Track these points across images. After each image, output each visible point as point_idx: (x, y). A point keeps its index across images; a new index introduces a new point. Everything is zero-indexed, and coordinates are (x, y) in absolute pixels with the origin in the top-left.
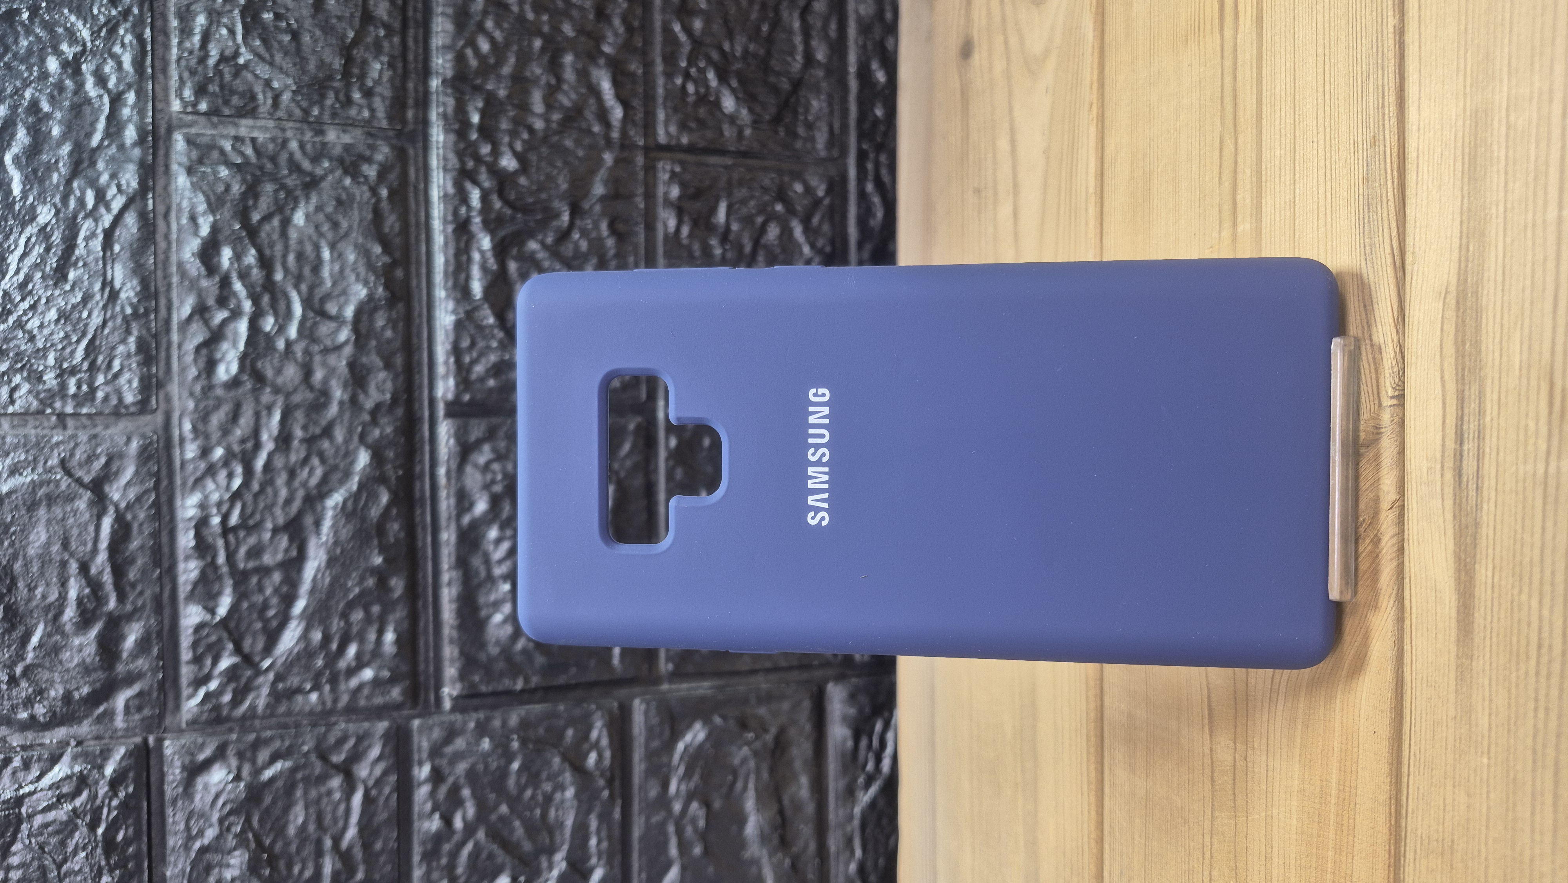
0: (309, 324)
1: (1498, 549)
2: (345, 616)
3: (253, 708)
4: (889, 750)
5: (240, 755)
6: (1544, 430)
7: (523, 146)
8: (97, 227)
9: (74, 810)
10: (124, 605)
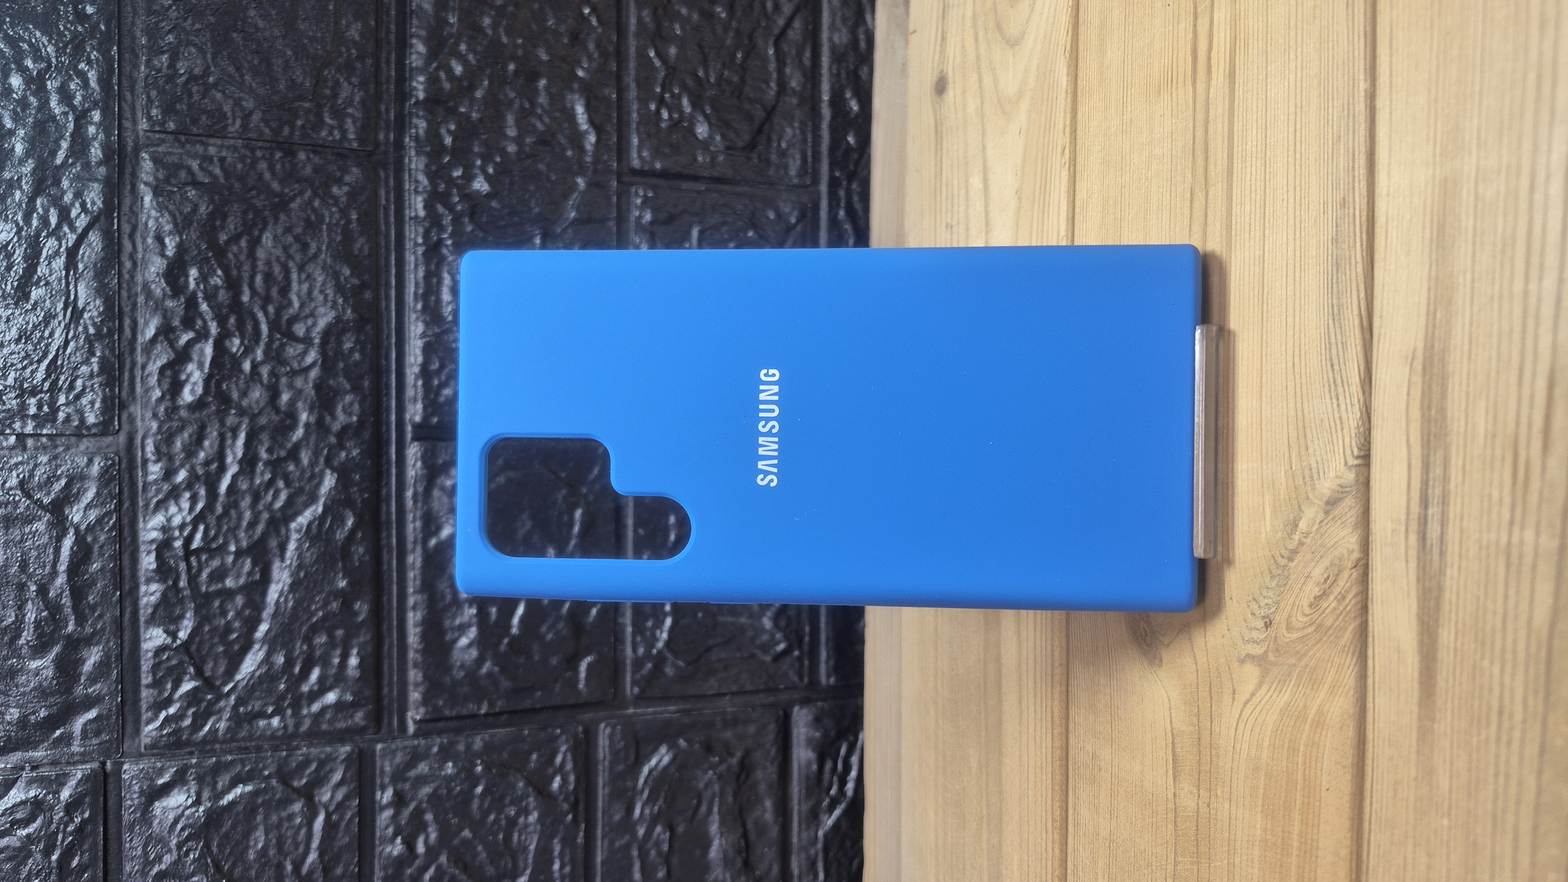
2: (308, 639)
3: (214, 731)
5: (200, 779)
7: (494, 169)
8: (60, 246)
9: (28, 836)
10: (84, 628)
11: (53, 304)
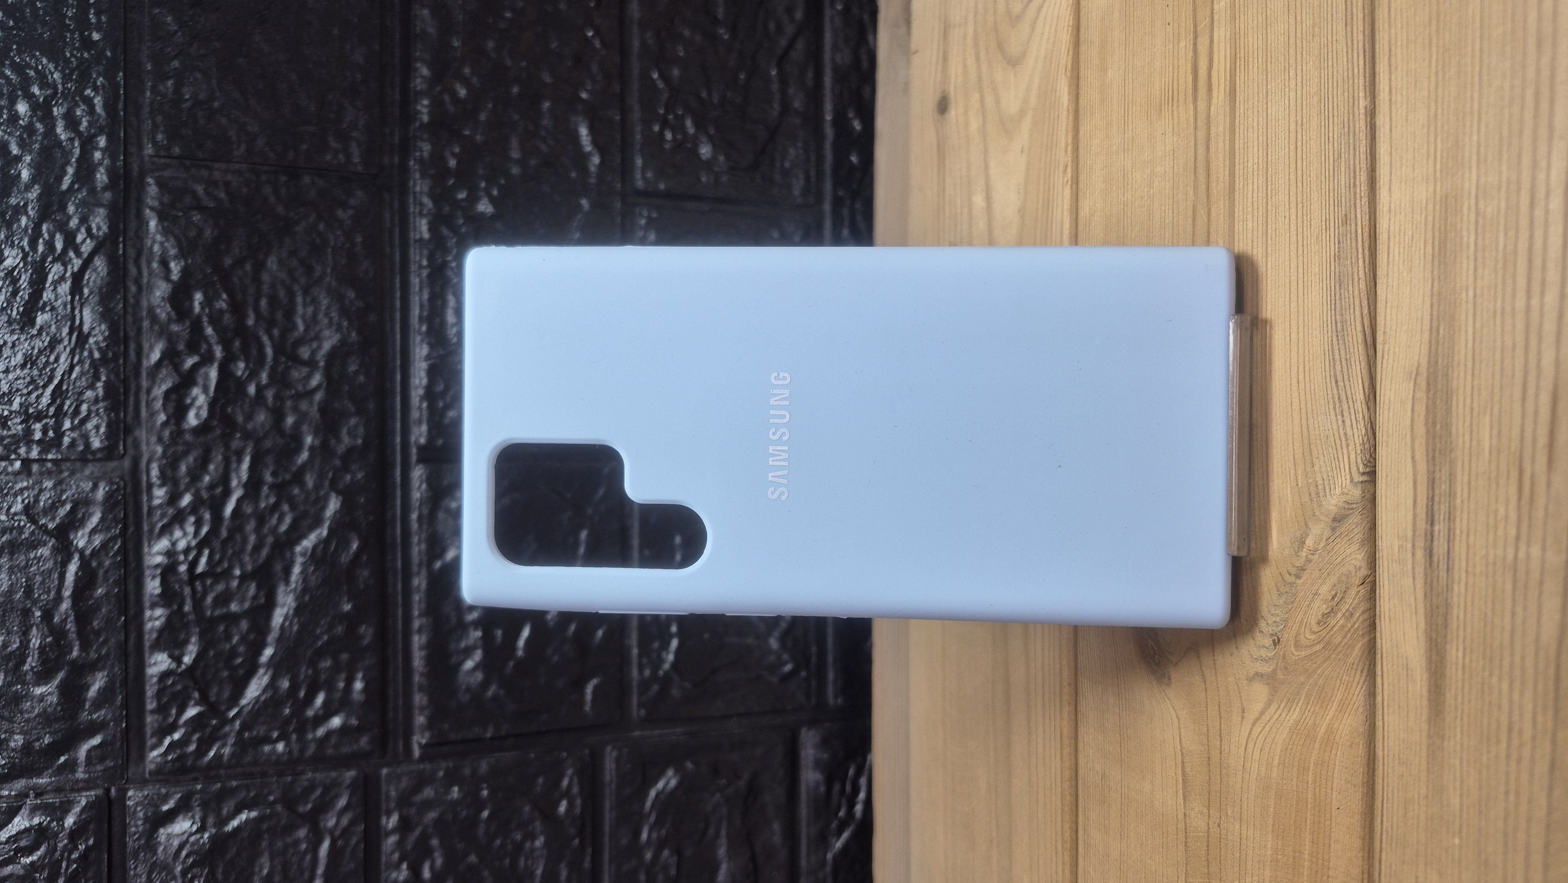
0: (281, 368)
1: (1469, 630)
3: (218, 756)
4: (862, 795)
5: (205, 805)
6: (1513, 516)
7: (498, 191)
8: (66, 271)
9: (32, 863)
10: (88, 654)
11: (59, 329)
